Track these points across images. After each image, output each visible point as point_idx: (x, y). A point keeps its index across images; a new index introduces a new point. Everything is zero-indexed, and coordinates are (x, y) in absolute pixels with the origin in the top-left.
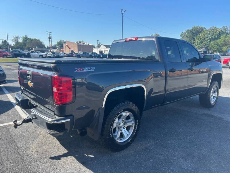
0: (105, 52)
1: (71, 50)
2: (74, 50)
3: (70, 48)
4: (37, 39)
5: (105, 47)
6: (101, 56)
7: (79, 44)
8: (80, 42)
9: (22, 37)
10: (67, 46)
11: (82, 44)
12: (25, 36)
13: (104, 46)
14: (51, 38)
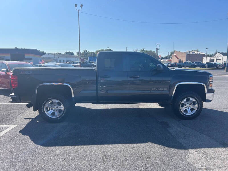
0: (217, 60)
1: (179, 60)
2: (182, 60)
3: (178, 58)
4: (153, 51)
5: (222, 55)
6: (206, 66)
7: (188, 53)
8: (190, 52)
9: (140, 50)
10: (175, 56)
11: (191, 53)
12: (143, 49)
13: (220, 54)
14: (159, 50)
